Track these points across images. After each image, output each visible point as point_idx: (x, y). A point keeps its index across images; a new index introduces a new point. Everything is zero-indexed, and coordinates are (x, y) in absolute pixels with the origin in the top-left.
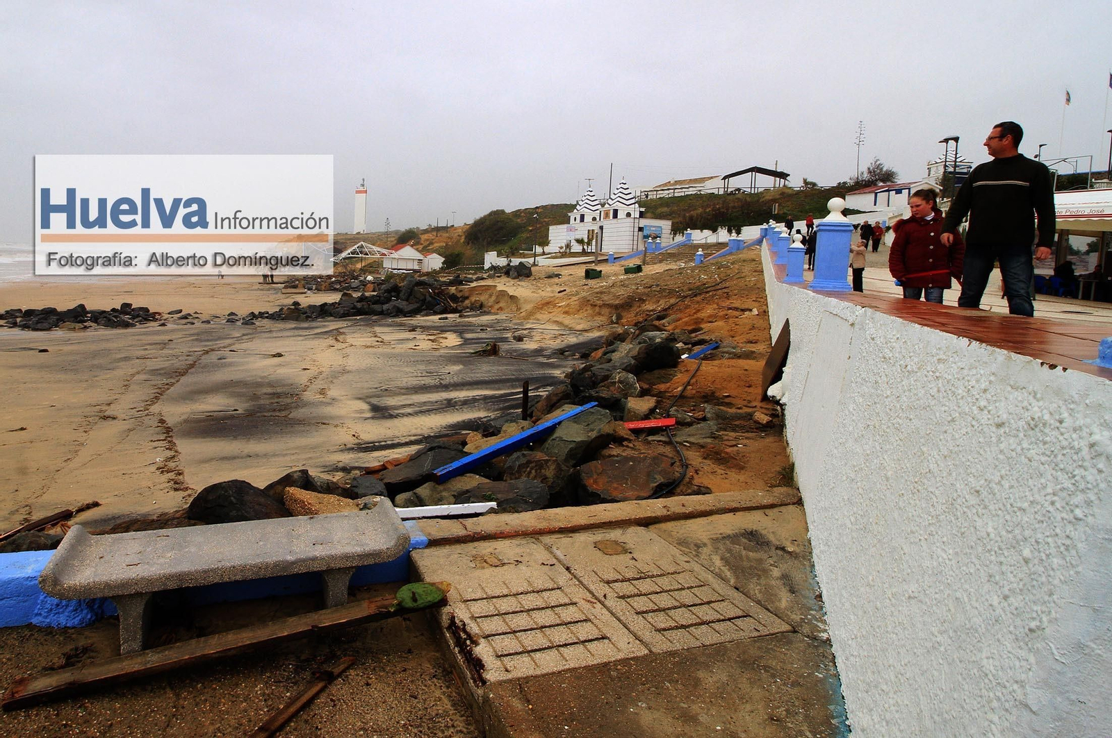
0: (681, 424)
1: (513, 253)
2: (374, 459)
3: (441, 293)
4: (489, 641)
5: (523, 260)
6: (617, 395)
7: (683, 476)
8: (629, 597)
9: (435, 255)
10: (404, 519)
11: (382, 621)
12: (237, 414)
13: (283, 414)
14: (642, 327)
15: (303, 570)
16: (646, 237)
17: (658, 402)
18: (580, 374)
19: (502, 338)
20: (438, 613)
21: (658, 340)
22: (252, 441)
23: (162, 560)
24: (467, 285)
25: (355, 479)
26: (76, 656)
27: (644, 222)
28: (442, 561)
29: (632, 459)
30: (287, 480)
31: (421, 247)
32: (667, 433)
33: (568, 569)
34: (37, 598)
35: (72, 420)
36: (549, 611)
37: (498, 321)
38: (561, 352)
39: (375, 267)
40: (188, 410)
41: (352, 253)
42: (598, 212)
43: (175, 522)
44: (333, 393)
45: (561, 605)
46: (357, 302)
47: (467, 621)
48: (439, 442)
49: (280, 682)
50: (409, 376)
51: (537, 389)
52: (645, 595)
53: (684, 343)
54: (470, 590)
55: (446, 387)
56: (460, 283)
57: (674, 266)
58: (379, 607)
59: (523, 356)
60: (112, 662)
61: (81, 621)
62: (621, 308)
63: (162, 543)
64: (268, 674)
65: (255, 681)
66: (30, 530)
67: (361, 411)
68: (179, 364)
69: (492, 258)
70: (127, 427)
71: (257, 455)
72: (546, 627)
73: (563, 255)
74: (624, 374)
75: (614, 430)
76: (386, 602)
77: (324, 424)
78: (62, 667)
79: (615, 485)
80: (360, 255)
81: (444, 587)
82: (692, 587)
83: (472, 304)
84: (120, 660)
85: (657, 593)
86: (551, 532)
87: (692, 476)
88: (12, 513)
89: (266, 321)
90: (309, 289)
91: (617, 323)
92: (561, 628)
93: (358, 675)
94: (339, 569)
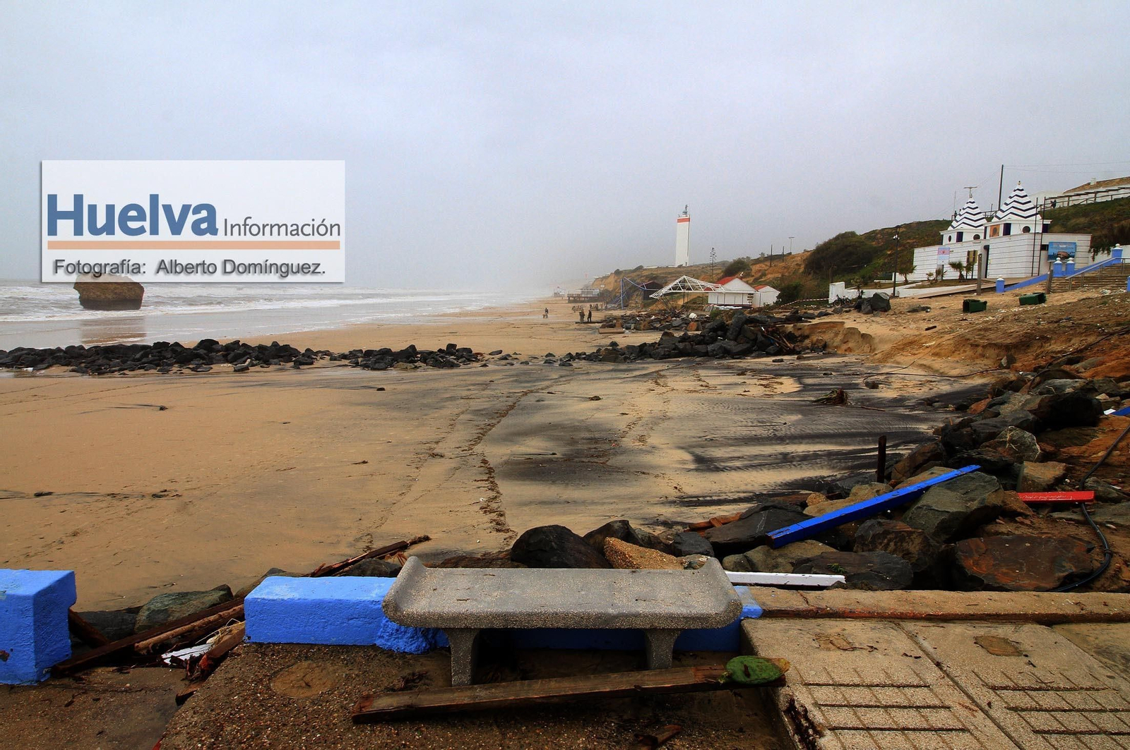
0: (1102, 499)
1: (866, 282)
2: (698, 515)
3: (776, 331)
4: (836, 734)
5: (879, 291)
6: (1008, 458)
7: (1106, 567)
8: (1023, 710)
9: (768, 288)
10: (735, 584)
11: (711, 693)
12: (555, 458)
13: (602, 460)
14: (1044, 373)
15: (625, 626)
16: (1053, 257)
17: (1067, 470)
18: (955, 430)
19: (851, 384)
20: (775, 693)
21: (1069, 390)
22: (570, 487)
23: (489, 599)
24: (807, 322)
25: (678, 535)
26: (413, 681)
27: (1048, 239)
28: (779, 635)
29: (1029, 539)
30: (607, 530)
31: (751, 280)
32: (1082, 511)
33: (938, 665)
34: (380, 621)
35: (406, 456)
36: (913, 712)
37: (846, 365)
38: (929, 403)
39: (698, 303)
40: (509, 452)
41: (674, 288)
42: (983, 228)
43: (499, 562)
44: (653, 440)
45: (929, 707)
46: (679, 342)
47: (809, 707)
48: (773, 501)
49: (602, 739)
50: (738, 425)
51: (896, 446)
52: (1046, 710)
53: (1108, 394)
54: (813, 673)
55: (781, 440)
56: (799, 320)
57: (1093, 294)
58: (706, 677)
59: (879, 405)
60: (445, 692)
61: (418, 648)
62: (1012, 350)
63: (488, 582)
64: (590, 729)
65: (578, 733)
66: (372, 557)
67: (683, 462)
68: (500, 404)
69: (838, 290)
70: (453, 465)
71: (575, 502)
72: (909, 729)
73: (933, 284)
74: (1018, 432)
75: (1003, 502)
76: (715, 673)
77: (644, 473)
78: (401, 689)
79: (1004, 570)
80: (683, 291)
81: (781, 665)
82: (1117, 711)
83: (813, 344)
84: (452, 691)
85: (1065, 711)
86: (916, 618)
87: (1120, 568)
88: (357, 540)
89: (583, 363)
90: (627, 328)
91: (1007, 368)
92: (930, 734)
93: (683, 746)
94: (663, 629)
